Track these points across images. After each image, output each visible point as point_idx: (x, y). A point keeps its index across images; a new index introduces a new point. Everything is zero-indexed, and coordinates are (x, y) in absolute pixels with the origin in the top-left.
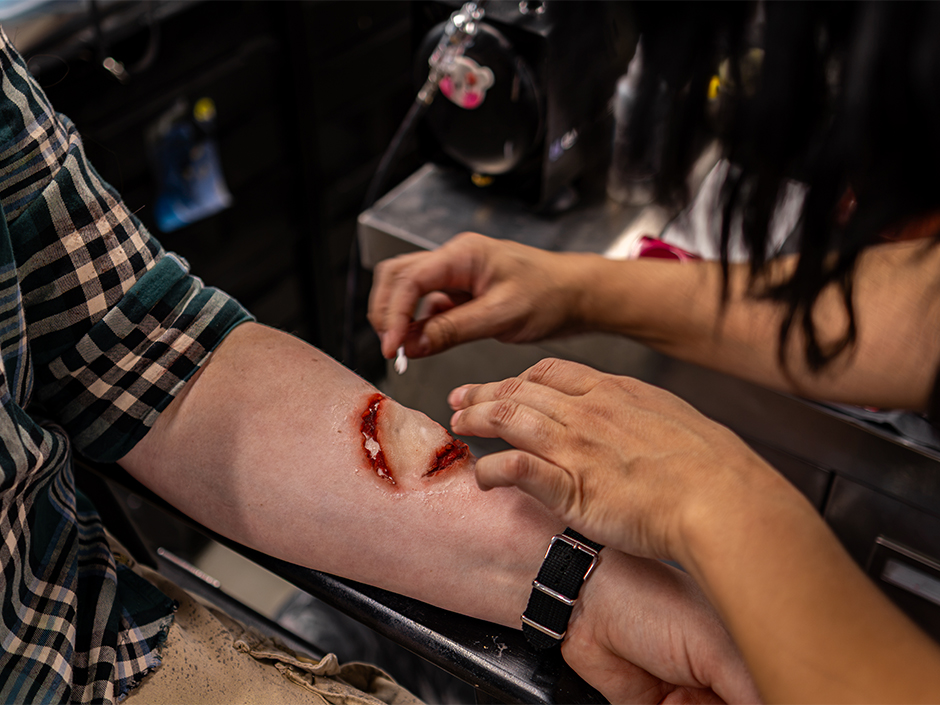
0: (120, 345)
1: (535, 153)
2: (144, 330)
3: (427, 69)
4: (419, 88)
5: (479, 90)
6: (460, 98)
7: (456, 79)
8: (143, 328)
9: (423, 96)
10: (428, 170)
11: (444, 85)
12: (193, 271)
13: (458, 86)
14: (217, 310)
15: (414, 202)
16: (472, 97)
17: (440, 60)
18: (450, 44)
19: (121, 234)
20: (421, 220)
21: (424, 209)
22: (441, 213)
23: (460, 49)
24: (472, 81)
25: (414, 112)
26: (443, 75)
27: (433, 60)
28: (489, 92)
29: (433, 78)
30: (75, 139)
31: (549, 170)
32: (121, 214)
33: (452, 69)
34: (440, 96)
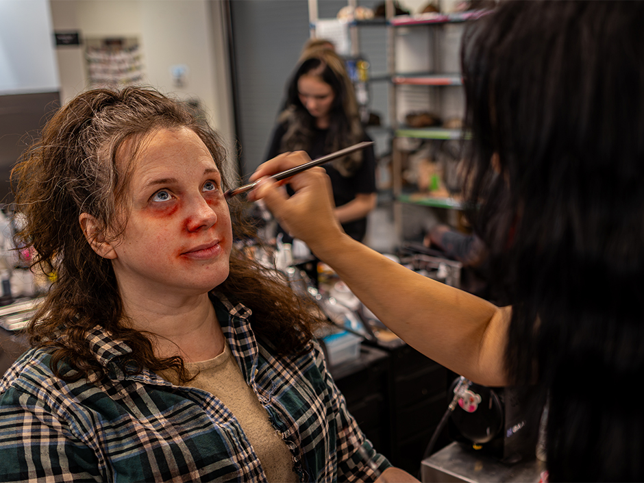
0: (350, 472)
1: (500, 434)
2: (358, 467)
3: (453, 395)
4: (450, 403)
5: (475, 405)
6: (467, 408)
7: (465, 400)
8: (358, 466)
9: (451, 406)
10: (455, 443)
11: (460, 402)
12: (374, 448)
13: (466, 403)
14: (382, 462)
15: (447, 456)
16: (472, 407)
17: (458, 391)
18: (463, 384)
19: (355, 432)
20: (450, 463)
21: (450, 460)
22: (459, 461)
23: (467, 387)
24: (472, 400)
25: (447, 413)
26: (459, 397)
27: (455, 391)
28: (479, 405)
29: (455, 398)
30: (342, 398)
31: (506, 442)
32: (355, 425)
33: (463, 395)
34: (458, 407)
